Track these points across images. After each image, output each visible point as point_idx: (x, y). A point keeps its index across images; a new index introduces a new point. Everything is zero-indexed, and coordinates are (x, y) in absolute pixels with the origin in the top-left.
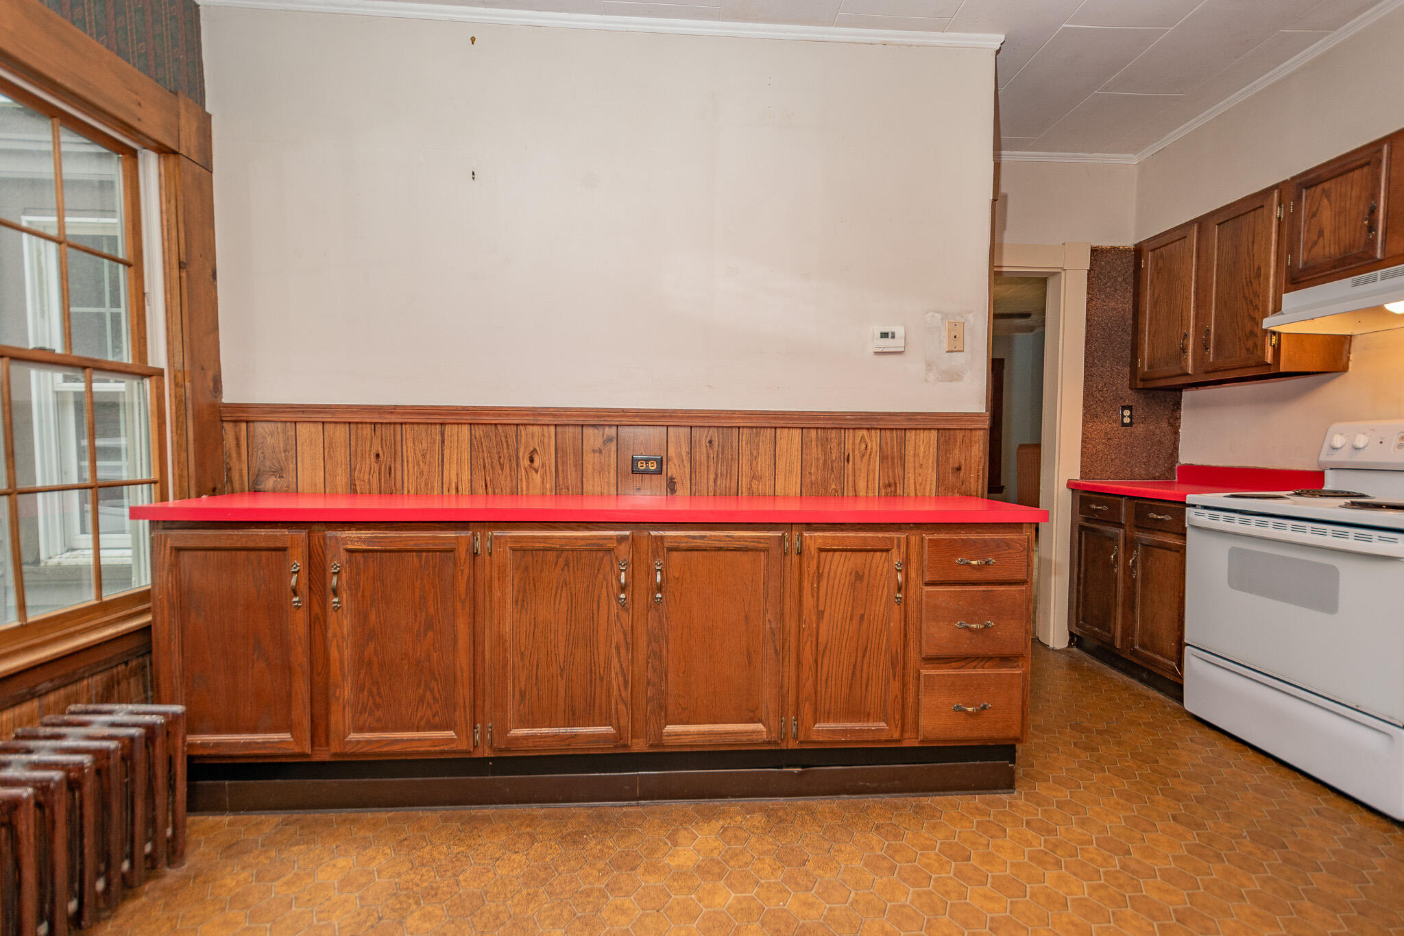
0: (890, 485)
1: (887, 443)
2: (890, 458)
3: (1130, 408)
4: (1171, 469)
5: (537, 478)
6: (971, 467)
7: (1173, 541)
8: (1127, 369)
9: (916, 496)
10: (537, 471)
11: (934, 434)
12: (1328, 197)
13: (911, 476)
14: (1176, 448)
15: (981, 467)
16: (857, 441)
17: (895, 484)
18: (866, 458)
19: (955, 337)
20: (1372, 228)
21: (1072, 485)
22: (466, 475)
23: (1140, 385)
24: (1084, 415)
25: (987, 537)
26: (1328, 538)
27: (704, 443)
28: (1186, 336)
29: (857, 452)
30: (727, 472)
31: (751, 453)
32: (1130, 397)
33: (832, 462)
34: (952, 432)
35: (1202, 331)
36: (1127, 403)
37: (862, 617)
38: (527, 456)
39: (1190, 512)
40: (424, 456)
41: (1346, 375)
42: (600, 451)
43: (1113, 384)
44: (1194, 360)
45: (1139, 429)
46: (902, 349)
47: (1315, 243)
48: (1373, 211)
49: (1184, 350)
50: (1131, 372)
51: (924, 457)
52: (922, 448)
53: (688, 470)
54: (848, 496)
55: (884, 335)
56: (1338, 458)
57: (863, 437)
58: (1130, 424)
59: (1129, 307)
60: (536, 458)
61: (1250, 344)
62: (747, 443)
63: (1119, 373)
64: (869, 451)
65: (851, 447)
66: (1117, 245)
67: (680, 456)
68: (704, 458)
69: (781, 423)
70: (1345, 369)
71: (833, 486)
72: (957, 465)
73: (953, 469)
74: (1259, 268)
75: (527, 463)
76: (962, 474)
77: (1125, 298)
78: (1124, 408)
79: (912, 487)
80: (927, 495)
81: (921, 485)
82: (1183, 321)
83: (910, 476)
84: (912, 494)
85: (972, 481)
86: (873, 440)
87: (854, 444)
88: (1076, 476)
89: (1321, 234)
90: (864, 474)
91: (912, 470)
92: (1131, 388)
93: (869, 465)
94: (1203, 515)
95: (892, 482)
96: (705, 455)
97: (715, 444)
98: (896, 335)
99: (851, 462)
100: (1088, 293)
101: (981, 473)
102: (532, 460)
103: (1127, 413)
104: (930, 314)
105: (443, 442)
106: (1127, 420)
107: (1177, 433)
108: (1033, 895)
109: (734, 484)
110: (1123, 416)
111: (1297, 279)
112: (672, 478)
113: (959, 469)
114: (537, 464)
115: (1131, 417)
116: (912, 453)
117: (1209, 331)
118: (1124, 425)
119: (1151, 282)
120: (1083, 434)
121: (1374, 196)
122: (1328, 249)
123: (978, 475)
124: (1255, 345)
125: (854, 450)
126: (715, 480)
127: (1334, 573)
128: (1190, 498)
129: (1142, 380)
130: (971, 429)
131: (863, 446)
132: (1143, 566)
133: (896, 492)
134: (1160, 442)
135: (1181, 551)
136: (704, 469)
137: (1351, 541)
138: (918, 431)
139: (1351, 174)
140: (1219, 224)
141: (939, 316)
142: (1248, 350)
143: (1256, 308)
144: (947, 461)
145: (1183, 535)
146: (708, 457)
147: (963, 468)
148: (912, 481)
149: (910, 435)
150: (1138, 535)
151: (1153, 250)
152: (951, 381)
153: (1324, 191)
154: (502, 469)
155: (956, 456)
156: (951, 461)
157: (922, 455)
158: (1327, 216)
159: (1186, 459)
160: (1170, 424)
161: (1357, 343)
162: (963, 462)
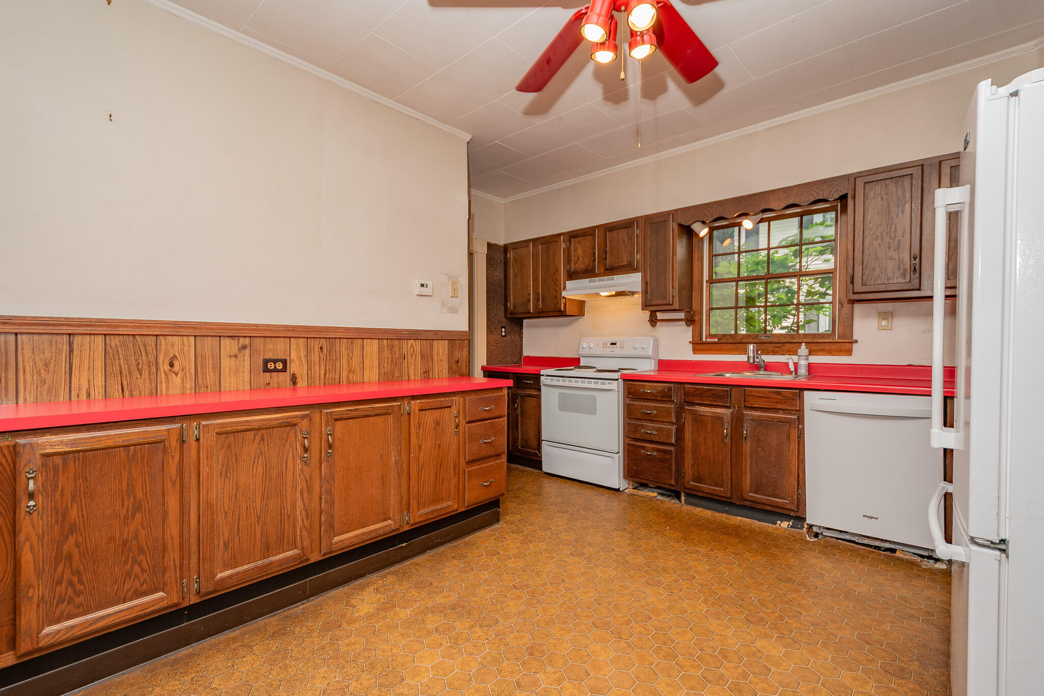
0: (426, 372)
1: (424, 348)
2: (426, 356)
3: (504, 327)
4: (520, 359)
5: (177, 380)
6: (463, 360)
7: (534, 393)
8: (503, 307)
9: (439, 378)
10: (177, 374)
11: (446, 342)
12: (580, 244)
13: (436, 366)
14: (522, 348)
15: (467, 360)
16: (409, 347)
17: (429, 371)
18: (414, 357)
19: (454, 289)
20: (594, 261)
21: (483, 368)
22: (99, 381)
23: (509, 316)
24: (487, 331)
25: (491, 395)
26: (592, 384)
27: (317, 349)
28: (529, 294)
29: (409, 353)
30: (333, 368)
31: (348, 355)
32: (505, 322)
33: (396, 359)
34: (454, 341)
35: (536, 293)
36: (504, 325)
37: (440, 445)
38: (167, 362)
39: (542, 378)
40: (46, 365)
41: (584, 317)
42: (236, 356)
43: (498, 315)
44: (533, 306)
45: (508, 338)
46: (431, 294)
47: (577, 262)
48: (594, 254)
49: (529, 301)
50: (504, 309)
51: (442, 355)
52: (441, 350)
53: (305, 368)
54: (405, 380)
55: (422, 285)
56: (585, 352)
57: (412, 344)
58: (505, 336)
59: (503, 276)
60: (176, 363)
61: (555, 302)
62: (345, 349)
63: (500, 309)
64: (415, 352)
65: (406, 351)
66: (498, 243)
67: (300, 358)
68: (317, 359)
69: (367, 336)
70: (584, 315)
71: (397, 375)
72: (457, 360)
73: (455, 362)
74: (557, 269)
75: (167, 368)
76: (459, 364)
77: (501, 271)
78: (502, 327)
79: (437, 373)
80: (444, 377)
81: (441, 371)
82: (528, 286)
84: (437, 377)
85: (464, 367)
86: (417, 345)
87: (407, 348)
88: (485, 364)
89: (578, 258)
90: (413, 366)
91: (436, 363)
92: (505, 317)
93: (415, 360)
94: (548, 379)
95: (427, 370)
96: (318, 358)
97: (325, 350)
98: (428, 286)
99: (406, 360)
100: (487, 266)
102: (172, 365)
103: (503, 330)
104: (443, 276)
105: (71, 351)
106: (503, 334)
107: (522, 340)
108: (529, 555)
109: (337, 377)
110: (502, 332)
111: (572, 276)
112: (294, 375)
113: (458, 362)
114: (177, 367)
115: (505, 332)
116: (436, 353)
117: (539, 293)
118: (503, 336)
119: (513, 265)
120: (487, 341)
121: (594, 248)
122: (580, 266)
123: (466, 365)
124: (557, 302)
126: (325, 374)
127: (595, 398)
128: (542, 372)
129: (510, 314)
130: (462, 340)
131: (412, 350)
132: (521, 407)
133: (429, 376)
134: (516, 345)
135: (538, 397)
136: (317, 367)
137: (599, 385)
138: (439, 341)
139: (587, 237)
140: (541, 244)
141: (447, 277)
142: (555, 304)
143: (557, 286)
144: (453, 358)
145: (539, 390)
146: (320, 358)
147: (460, 361)
148: (437, 370)
149: (435, 343)
150: (519, 391)
151: (513, 249)
152: (453, 313)
153: (579, 240)
154: (141, 374)
155: (457, 355)
156: (454, 357)
157: (441, 355)
158: (580, 251)
159: (526, 353)
160: (520, 336)
161: (587, 304)
162: (460, 358)
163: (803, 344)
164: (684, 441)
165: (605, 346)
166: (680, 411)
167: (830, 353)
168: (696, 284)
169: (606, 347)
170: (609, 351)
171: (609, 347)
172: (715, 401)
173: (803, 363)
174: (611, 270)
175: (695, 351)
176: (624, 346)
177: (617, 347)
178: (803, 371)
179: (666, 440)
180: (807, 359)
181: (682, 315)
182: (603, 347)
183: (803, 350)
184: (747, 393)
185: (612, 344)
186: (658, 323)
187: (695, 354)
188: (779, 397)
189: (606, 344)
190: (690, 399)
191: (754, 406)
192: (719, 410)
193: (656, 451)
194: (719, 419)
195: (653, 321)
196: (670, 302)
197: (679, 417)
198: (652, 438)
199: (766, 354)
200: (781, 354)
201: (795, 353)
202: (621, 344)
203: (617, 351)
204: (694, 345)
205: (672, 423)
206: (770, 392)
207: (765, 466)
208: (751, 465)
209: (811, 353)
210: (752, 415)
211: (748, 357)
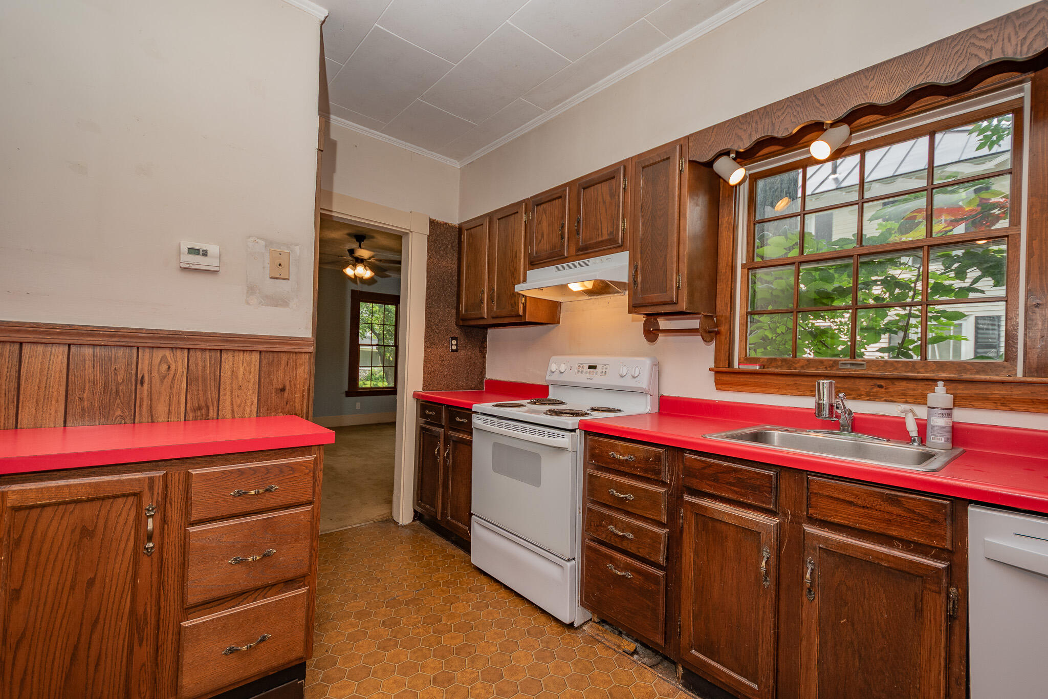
0: (200, 408)
1: (197, 365)
2: (200, 380)
3: (456, 339)
4: (481, 382)
6: (295, 388)
7: (467, 437)
8: (454, 311)
9: (233, 417)
11: (255, 357)
12: (545, 213)
14: (484, 368)
15: (306, 388)
16: (156, 362)
17: (208, 407)
18: (168, 380)
19: (280, 265)
20: (562, 237)
21: (416, 396)
23: (461, 323)
24: (426, 342)
26: (535, 435)
28: (483, 291)
29: (155, 374)
32: (457, 332)
33: (118, 385)
34: (276, 355)
35: (490, 289)
36: (454, 335)
39: (474, 417)
41: (559, 326)
43: (445, 321)
44: (487, 308)
45: (462, 354)
46: (217, 269)
47: (540, 241)
48: (563, 226)
49: (482, 301)
50: (456, 313)
51: (243, 378)
52: (241, 370)
54: (140, 423)
55: (193, 251)
56: (554, 378)
57: (164, 357)
58: (456, 351)
59: (455, 267)
61: (513, 302)
63: (449, 313)
64: (172, 372)
65: (146, 368)
66: (448, 222)
69: (31, 338)
70: (558, 323)
71: (118, 413)
72: (281, 386)
73: (276, 390)
74: (517, 253)
76: (286, 395)
77: (452, 260)
78: (453, 338)
79: (229, 409)
80: (247, 416)
81: (239, 406)
82: (482, 281)
83: (227, 399)
84: (229, 416)
85: (297, 400)
86: (179, 361)
87: (151, 364)
88: (420, 388)
89: (543, 236)
90: (164, 398)
91: (228, 392)
92: (457, 325)
93: (172, 387)
94: (480, 419)
95: (203, 404)
98: (208, 253)
99: (146, 385)
100: (428, 252)
101: (306, 394)
103: (454, 342)
104: (252, 239)
106: (454, 347)
107: (484, 357)
110: (452, 345)
111: (535, 263)
113: (283, 390)
115: (457, 345)
116: (229, 374)
117: (494, 290)
118: (453, 351)
119: (467, 251)
120: (425, 357)
121: (563, 217)
122: (545, 246)
123: (303, 396)
124: (515, 303)
125: (150, 372)
127: (539, 460)
128: (476, 407)
129: (463, 320)
130: (296, 353)
131: (165, 367)
132: (453, 457)
133: (207, 415)
134: (474, 364)
135: (470, 443)
138: (236, 353)
139: (554, 201)
140: (499, 220)
141: (263, 243)
142: (512, 305)
143: (515, 277)
144: (270, 383)
145: (471, 434)
147: (287, 388)
148: (228, 403)
149: (227, 358)
151: (467, 230)
152: (276, 306)
153: (544, 209)
155: (279, 378)
156: (274, 382)
157: (240, 376)
158: (545, 224)
159: (489, 376)
160: (481, 351)
161: (563, 307)
162: (287, 383)
163: (940, 384)
164: (681, 564)
165: (581, 369)
166: (675, 503)
167: (1003, 404)
168: (724, 271)
169: (582, 372)
170: (584, 378)
171: (586, 373)
172: (742, 495)
173: (939, 422)
174: (586, 250)
175: (720, 385)
176: (607, 371)
177: (597, 373)
178: (938, 440)
179: (649, 554)
180: (950, 416)
181: (695, 323)
182: (578, 371)
183: (940, 395)
184: (814, 488)
185: (590, 367)
186: (661, 337)
187: (720, 389)
188: (896, 510)
189: (583, 367)
190: (695, 483)
191: (829, 519)
192: (751, 515)
193: (631, 571)
194: (751, 533)
195: (651, 333)
196: (672, 298)
197: (673, 515)
198: (625, 545)
199: (854, 399)
200: (886, 401)
201: (921, 400)
202: (603, 368)
203: (596, 378)
204: (718, 375)
205: (660, 524)
206: (872, 494)
207: (857, 664)
208: (820, 652)
209: (959, 402)
210: (826, 540)
211: (819, 406)
